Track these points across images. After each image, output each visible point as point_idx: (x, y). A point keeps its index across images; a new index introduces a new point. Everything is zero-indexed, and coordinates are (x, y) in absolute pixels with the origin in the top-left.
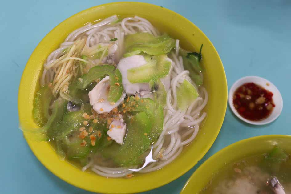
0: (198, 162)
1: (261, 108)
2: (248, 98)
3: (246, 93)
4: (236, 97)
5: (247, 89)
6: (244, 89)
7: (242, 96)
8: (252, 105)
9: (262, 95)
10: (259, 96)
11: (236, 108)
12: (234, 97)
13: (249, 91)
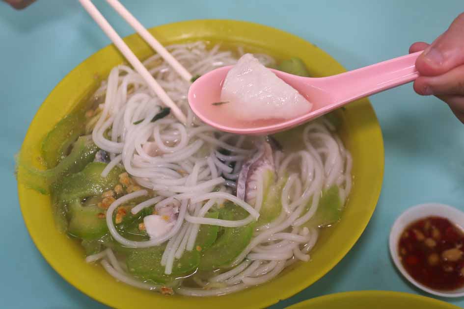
0: (280, 301)
1: (450, 269)
2: (431, 243)
3: (429, 235)
4: (407, 235)
5: (434, 227)
6: (427, 226)
7: (420, 236)
8: (433, 259)
9: (459, 246)
10: (452, 246)
11: (400, 254)
12: (403, 234)
13: (436, 233)
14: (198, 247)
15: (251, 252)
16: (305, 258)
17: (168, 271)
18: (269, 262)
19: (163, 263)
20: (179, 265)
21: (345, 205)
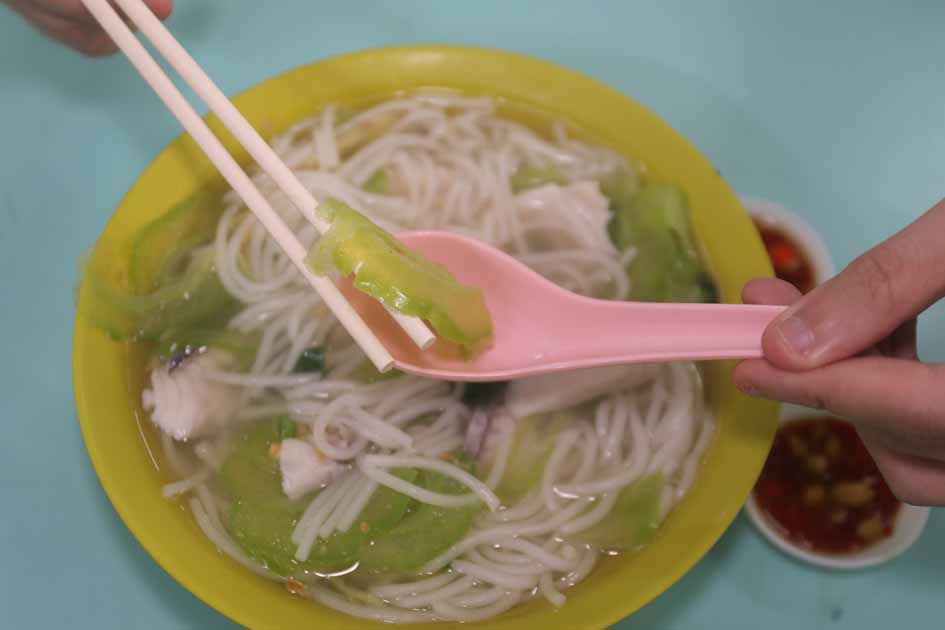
14: (364, 524)
15: (461, 557)
16: (557, 599)
17: (302, 554)
18: (488, 586)
19: (295, 538)
20: (324, 549)
21: (668, 516)
